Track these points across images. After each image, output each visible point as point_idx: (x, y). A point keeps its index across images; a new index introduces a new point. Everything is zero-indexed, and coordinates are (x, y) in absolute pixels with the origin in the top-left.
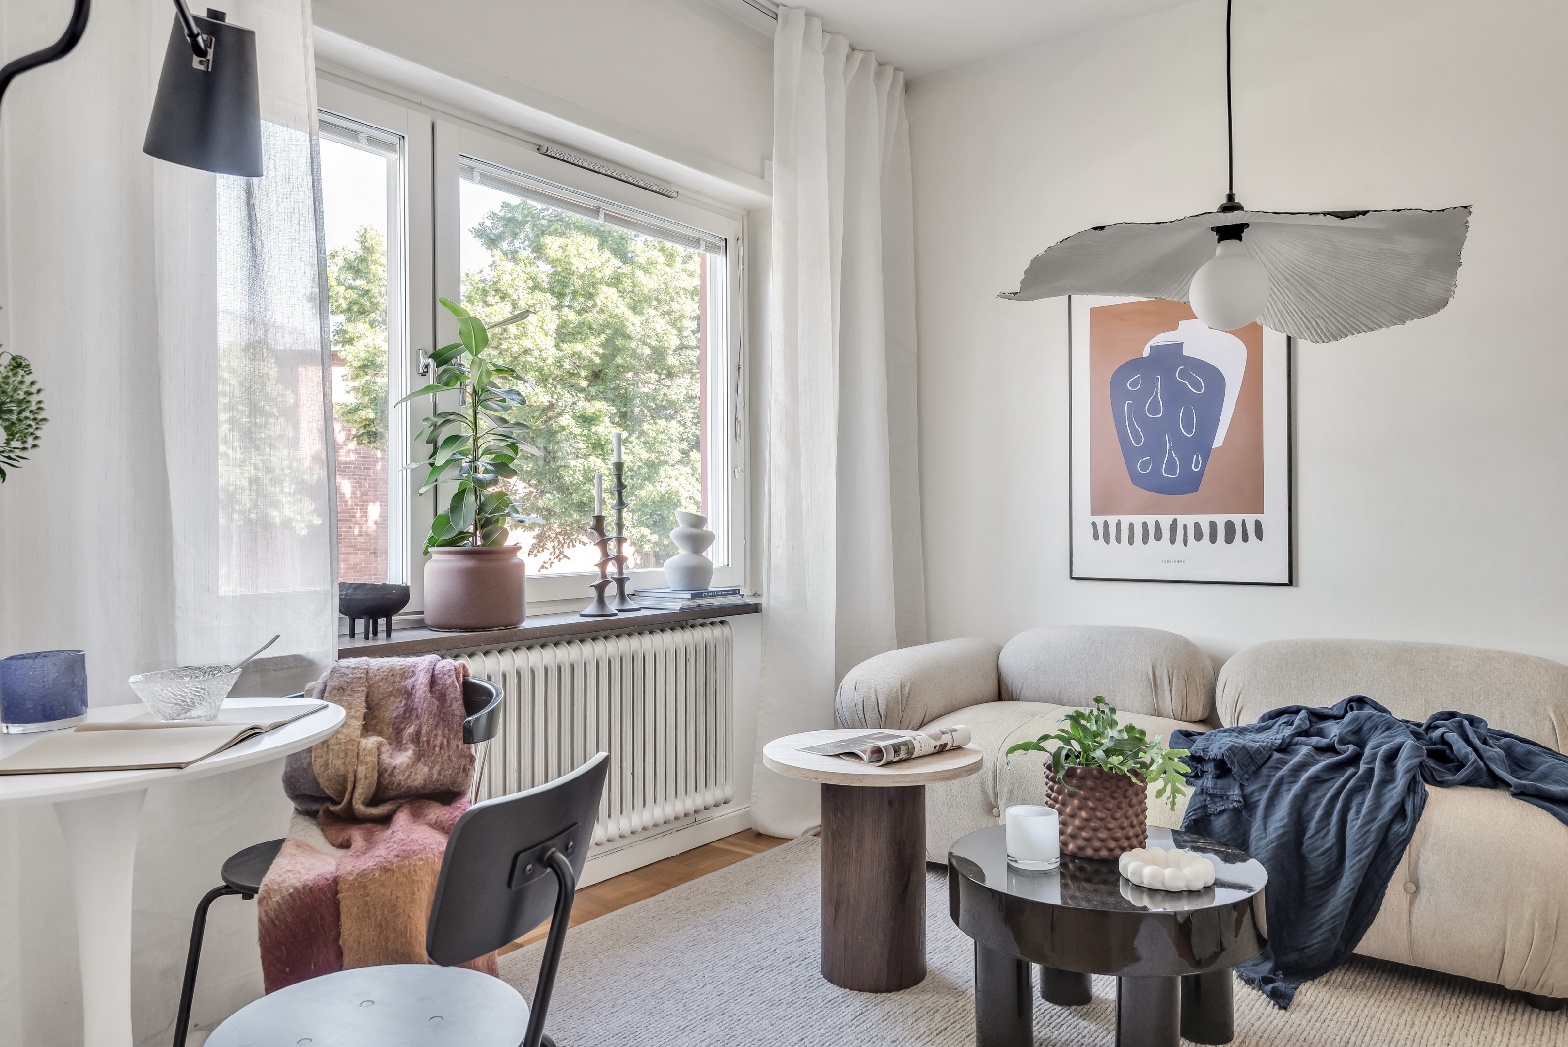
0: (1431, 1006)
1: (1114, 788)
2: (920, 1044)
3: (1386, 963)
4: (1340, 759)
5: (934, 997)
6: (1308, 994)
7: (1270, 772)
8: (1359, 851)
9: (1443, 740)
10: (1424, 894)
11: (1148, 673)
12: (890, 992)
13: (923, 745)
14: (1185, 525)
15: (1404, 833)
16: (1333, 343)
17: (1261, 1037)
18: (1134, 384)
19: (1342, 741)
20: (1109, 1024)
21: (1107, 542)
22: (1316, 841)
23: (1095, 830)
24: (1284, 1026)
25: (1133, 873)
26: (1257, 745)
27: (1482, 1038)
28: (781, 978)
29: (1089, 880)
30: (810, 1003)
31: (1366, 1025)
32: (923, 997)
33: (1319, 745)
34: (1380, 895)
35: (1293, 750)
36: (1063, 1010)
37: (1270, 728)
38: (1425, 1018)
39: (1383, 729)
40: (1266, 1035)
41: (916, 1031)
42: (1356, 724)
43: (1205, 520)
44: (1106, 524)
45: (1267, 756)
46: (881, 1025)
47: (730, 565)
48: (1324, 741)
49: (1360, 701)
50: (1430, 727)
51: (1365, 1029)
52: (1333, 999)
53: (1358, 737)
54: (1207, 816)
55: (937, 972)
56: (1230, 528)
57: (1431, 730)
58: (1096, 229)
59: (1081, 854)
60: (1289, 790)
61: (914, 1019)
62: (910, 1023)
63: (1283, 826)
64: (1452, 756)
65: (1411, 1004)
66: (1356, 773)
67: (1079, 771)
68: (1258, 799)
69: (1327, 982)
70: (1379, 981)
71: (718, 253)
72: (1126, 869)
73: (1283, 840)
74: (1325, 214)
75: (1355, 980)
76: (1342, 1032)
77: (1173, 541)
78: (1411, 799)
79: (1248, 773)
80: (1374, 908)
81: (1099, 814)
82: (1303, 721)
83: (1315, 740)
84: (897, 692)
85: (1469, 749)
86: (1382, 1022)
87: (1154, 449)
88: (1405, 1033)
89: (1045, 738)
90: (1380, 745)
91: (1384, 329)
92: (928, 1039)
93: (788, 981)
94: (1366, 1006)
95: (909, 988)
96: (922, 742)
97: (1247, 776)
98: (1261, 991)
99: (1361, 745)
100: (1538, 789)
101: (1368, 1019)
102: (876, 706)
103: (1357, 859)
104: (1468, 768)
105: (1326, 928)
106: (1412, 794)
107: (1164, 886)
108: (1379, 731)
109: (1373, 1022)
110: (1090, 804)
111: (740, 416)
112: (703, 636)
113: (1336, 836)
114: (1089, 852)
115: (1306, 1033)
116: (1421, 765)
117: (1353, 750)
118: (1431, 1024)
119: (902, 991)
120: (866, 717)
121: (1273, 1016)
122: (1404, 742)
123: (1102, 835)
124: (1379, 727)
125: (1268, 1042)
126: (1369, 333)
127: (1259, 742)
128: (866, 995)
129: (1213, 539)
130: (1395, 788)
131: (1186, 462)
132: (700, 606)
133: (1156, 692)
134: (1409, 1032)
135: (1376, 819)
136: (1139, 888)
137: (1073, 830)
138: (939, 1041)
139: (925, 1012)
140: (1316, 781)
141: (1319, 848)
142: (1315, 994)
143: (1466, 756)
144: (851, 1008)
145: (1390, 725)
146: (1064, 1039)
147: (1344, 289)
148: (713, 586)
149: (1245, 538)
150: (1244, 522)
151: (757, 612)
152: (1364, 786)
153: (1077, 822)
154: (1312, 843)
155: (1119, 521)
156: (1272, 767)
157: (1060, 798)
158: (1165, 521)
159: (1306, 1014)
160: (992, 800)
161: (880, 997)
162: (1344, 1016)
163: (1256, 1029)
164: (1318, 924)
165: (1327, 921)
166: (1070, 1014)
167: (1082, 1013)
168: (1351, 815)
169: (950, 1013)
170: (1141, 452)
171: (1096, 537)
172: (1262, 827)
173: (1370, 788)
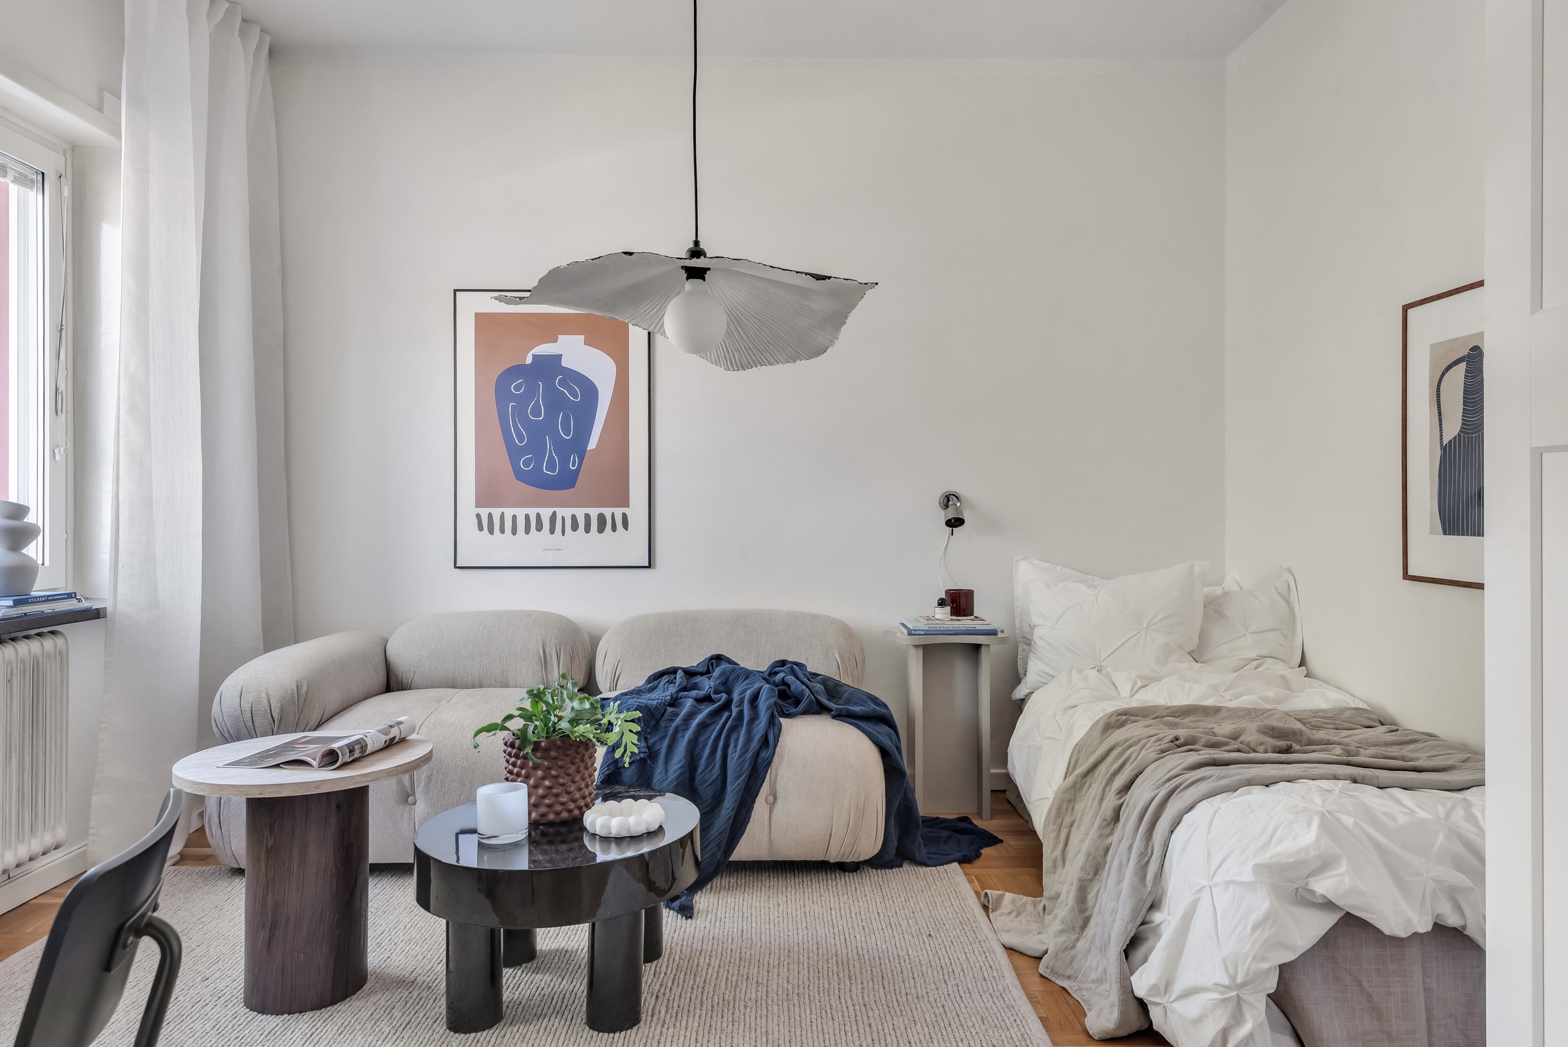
0: (784, 888)
1: (574, 754)
2: (389, 1044)
3: (754, 862)
4: (718, 706)
5: (385, 995)
6: (702, 901)
7: (667, 724)
8: (738, 778)
9: (784, 682)
10: (780, 802)
11: (539, 651)
12: (335, 1004)
13: (375, 742)
14: (563, 517)
15: (768, 758)
16: (741, 372)
17: (682, 946)
18: (517, 388)
19: (717, 692)
20: (560, 971)
21: (491, 532)
22: (705, 775)
23: (557, 795)
24: (695, 932)
25: (602, 827)
26: (655, 702)
27: (823, 903)
28: (198, 1025)
29: (550, 843)
30: (246, 1042)
31: (749, 915)
32: (373, 999)
33: (698, 697)
34: (751, 809)
35: (679, 703)
36: (516, 971)
37: (656, 687)
38: (785, 898)
39: (743, 678)
40: (685, 943)
41: (380, 1033)
42: (724, 677)
43: (580, 513)
44: (490, 516)
45: (663, 711)
46: (339, 1039)
47: (47, 564)
48: (702, 693)
49: (718, 659)
50: (772, 673)
51: (749, 917)
52: (721, 901)
53: (726, 686)
54: (618, 769)
55: (378, 971)
56: (602, 519)
57: (772, 676)
58: (625, 253)
59: (544, 820)
60: (683, 736)
61: (373, 1022)
62: (369, 1027)
63: (681, 767)
64: (790, 694)
65: (771, 890)
66: (731, 716)
67: (543, 744)
68: (659, 747)
69: (711, 888)
70: (745, 878)
71: (31, 188)
72: (593, 824)
73: (681, 778)
74: (806, 274)
75: (729, 882)
76: (736, 925)
77: (552, 531)
78: (772, 729)
79: (650, 728)
80: (746, 821)
81: (561, 781)
82: (682, 679)
83: (694, 693)
84: (293, 694)
85: (804, 687)
86: (758, 909)
87: (538, 450)
88: (776, 913)
89: (509, 717)
90: (744, 691)
91: (780, 365)
92: (395, 1037)
93: (208, 1027)
94: (744, 900)
95: (354, 994)
96: (374, 739)
97: (649, 730)
98: (668, 909)
99: (729, 692)
100: (848, 710)
101: (749, 910)
102: (269, 711)
103: (736, 784)
104: (804, 703)
105: (713, 844)
106: (771, 726)
107: (629, 833)
108: (740, 681)
109: (753, 911)
110: (553, 772)
111: (62, 386)
112: (30, 651)
113: (720, 768)
114: (551, 817)
115: (712, 932)
116: (776, 704)
117: (726, 698)
118: (789, 901)
119: (348, 999)
120: (255, 723)
121: (684, 926)
122: (762, 687)
123: (564, 798)
124: (741, 677)
125: (688, 948)
126: (769, 367)
127: (655, 700)
128: (307, 1016)
129: (587, 529)
130: (760, 723)
131: (564, 462)
132: (25, 614)
133: (546, 668)
134: (778, 911)
135: (749, 750)
136: (606, 840)
137: (536, 800)
138: (408, 1035)
139: (382, 1012)
140: (703, 726)
141: (708, 780)
142: (706, 900)
143: (802, 693)
144: (298, 1033)
145: (748, 674)
146: (526, 996)
147: (763, 330)
148: (38, 589)
149: (614, 528)
150: (613, 514)
151: (98, 618)
152: (737, 725)
153: (541, 791)
154: (702, 778)
155: (503, 513)
156: (667, 720)
157: (523, 772)
158: (546, 513)
159: (707, 918)
160: (409, 789)
161: (326, 1012)
162: (732, 912)
163: (676, 940)
164: (707, 843)
165: (714, 839)
166: (523, 972)
167: (533, 968)
168: (731, 750)
169: (408, 1006)
170: (522, 451)
171: (481, 528)
172: (664, 771)
173: (742, 726)
